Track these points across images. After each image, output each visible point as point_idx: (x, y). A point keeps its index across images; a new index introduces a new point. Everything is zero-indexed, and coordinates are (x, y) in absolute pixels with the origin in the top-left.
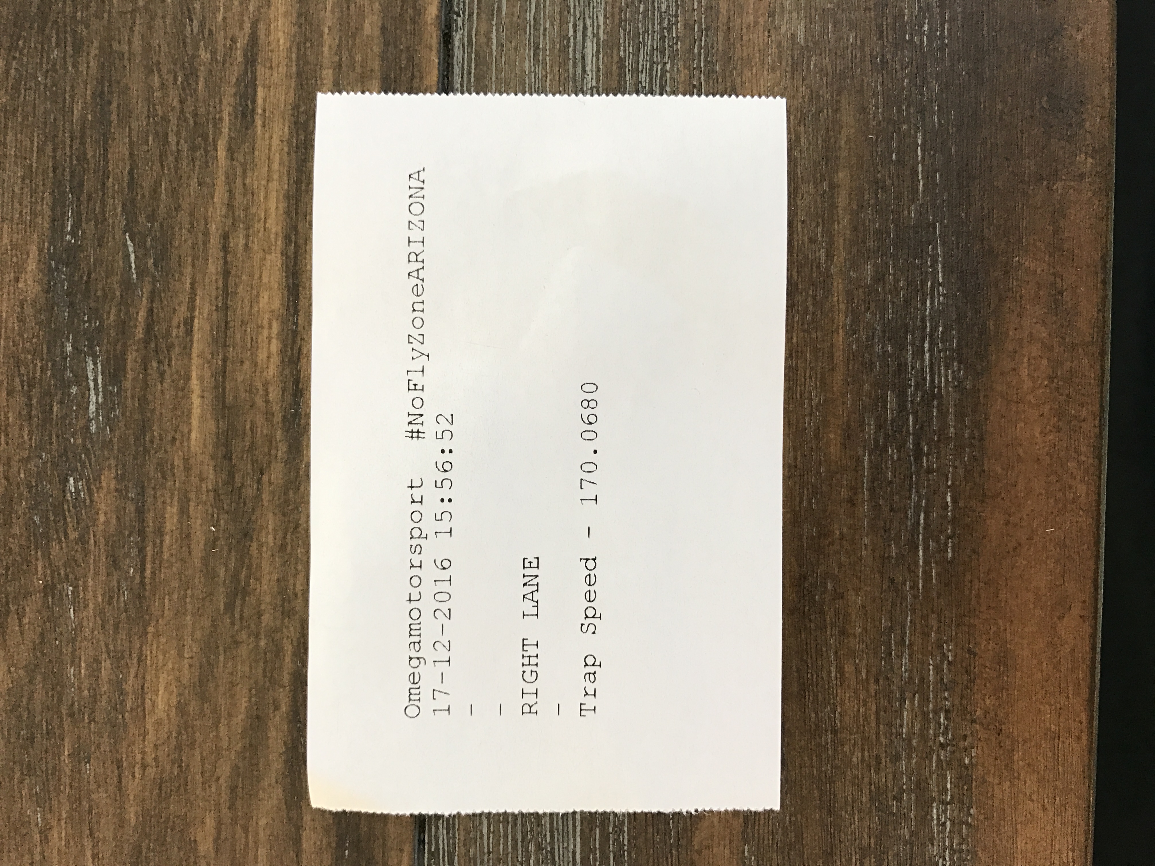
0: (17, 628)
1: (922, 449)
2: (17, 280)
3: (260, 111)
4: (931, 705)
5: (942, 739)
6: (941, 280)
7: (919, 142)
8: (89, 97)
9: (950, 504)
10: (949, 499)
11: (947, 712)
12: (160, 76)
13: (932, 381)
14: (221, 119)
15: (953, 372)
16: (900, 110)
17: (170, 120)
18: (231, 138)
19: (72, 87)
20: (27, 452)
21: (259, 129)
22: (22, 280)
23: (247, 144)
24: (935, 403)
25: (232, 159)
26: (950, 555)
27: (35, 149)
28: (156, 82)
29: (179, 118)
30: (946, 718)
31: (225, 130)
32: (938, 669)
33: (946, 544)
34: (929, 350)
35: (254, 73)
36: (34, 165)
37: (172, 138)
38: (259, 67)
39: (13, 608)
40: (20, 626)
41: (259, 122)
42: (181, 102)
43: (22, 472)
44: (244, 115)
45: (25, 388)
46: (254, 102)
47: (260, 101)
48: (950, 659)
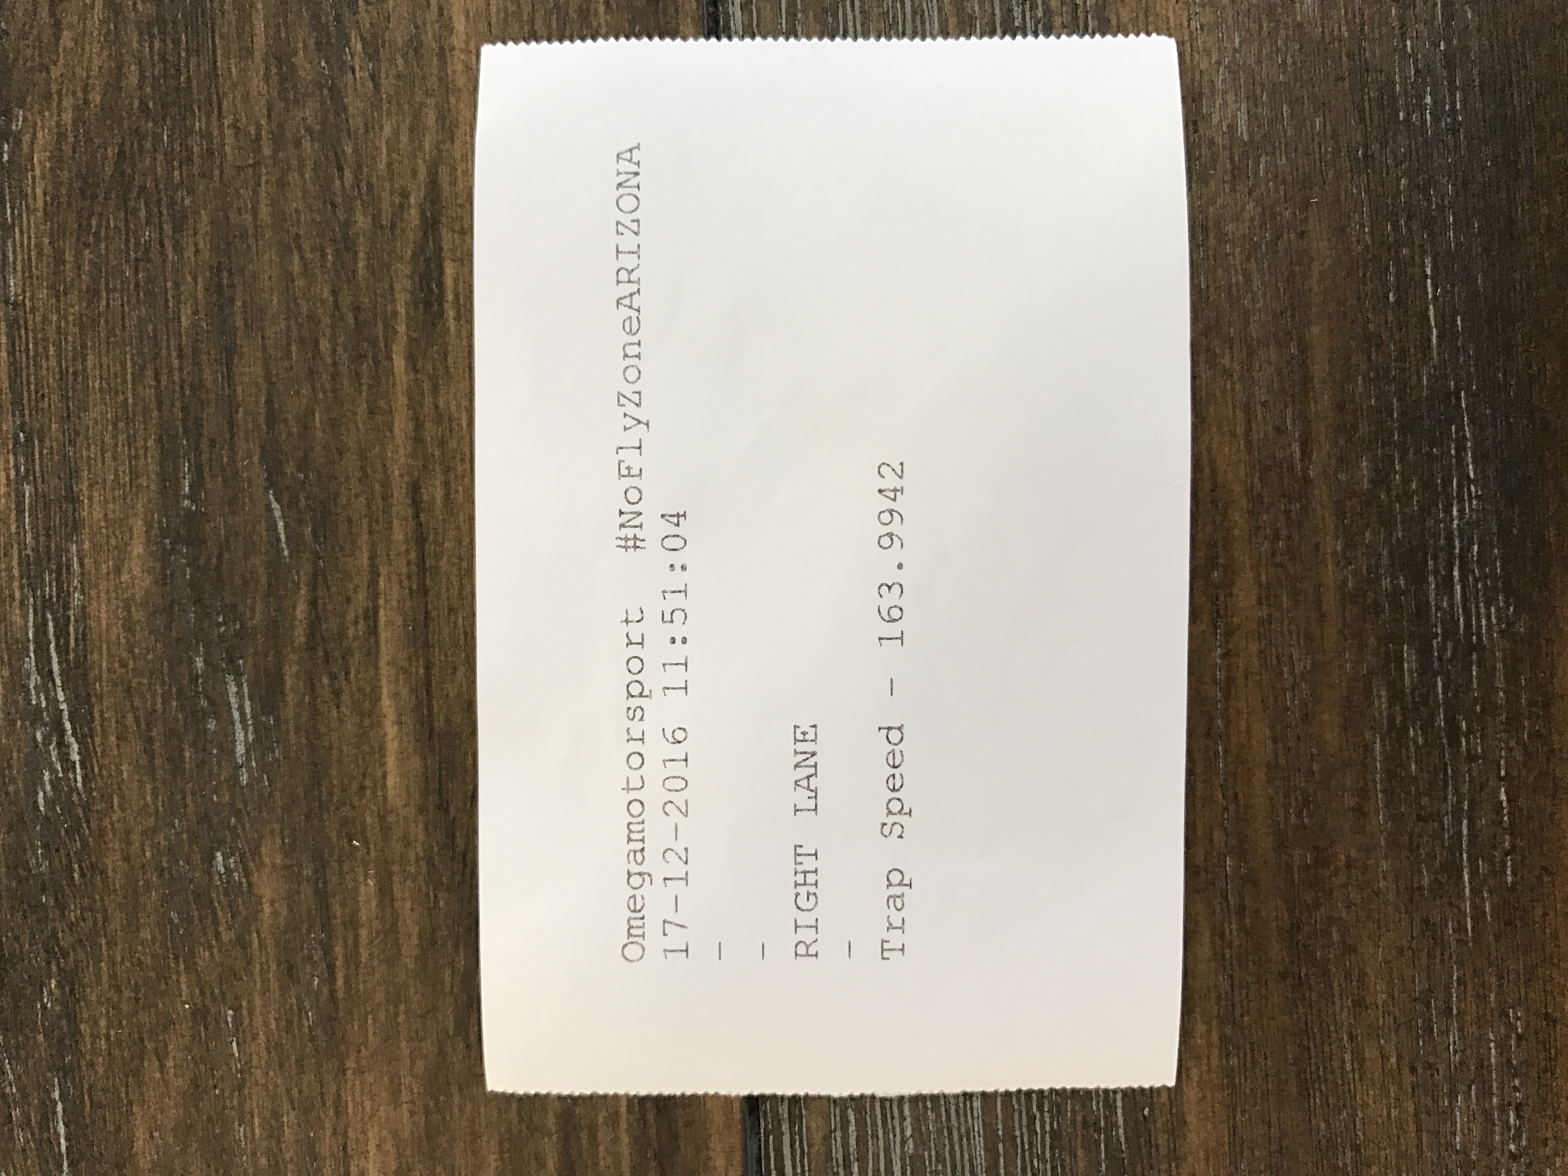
0: (158, 1075)
1: (1459, 728)
2: (118, 571)
3: (450, 297)
4: (1495, 1100)
5: (1512, 1147)
6: (1472, 475)
7: (1429, 271)
8: (200, 296)
9: (1505, 804)
10: (1503, 797)
11: (1519, 1108)
12: (302, 258)
13: (1468, 625)
14: (395, 313)
15: (1498, 610)
16: (1396, 228)
17: (320, 321)
18: (411, 340)
19: (177, 285)
20: (153, 819)
21: (452, 324)
22: (125, 570)
23: (435, 348)
24: (1474, 657)
25: (416, 371)
26: (1510, 879)
27: (129, 377)
28: (296, 266)
29: (333, 316)
30: (1518, 1116)
31: (402, 329)
32: (1503, 1047)
33: (1504, 864)
34: (1461, 580)
35: (438, 240)
36: (130, 401)
37: (324, 345)
38: (444, 231)
39: (150, 1046)
40: (162, 1072)
41: (451, 313)
42: (335, 293)
43: (147, 849)
44: (428, 304)
45: (143, 726)
46: (441, 284)
47: (449, 282)
48: (1520, 1030)
